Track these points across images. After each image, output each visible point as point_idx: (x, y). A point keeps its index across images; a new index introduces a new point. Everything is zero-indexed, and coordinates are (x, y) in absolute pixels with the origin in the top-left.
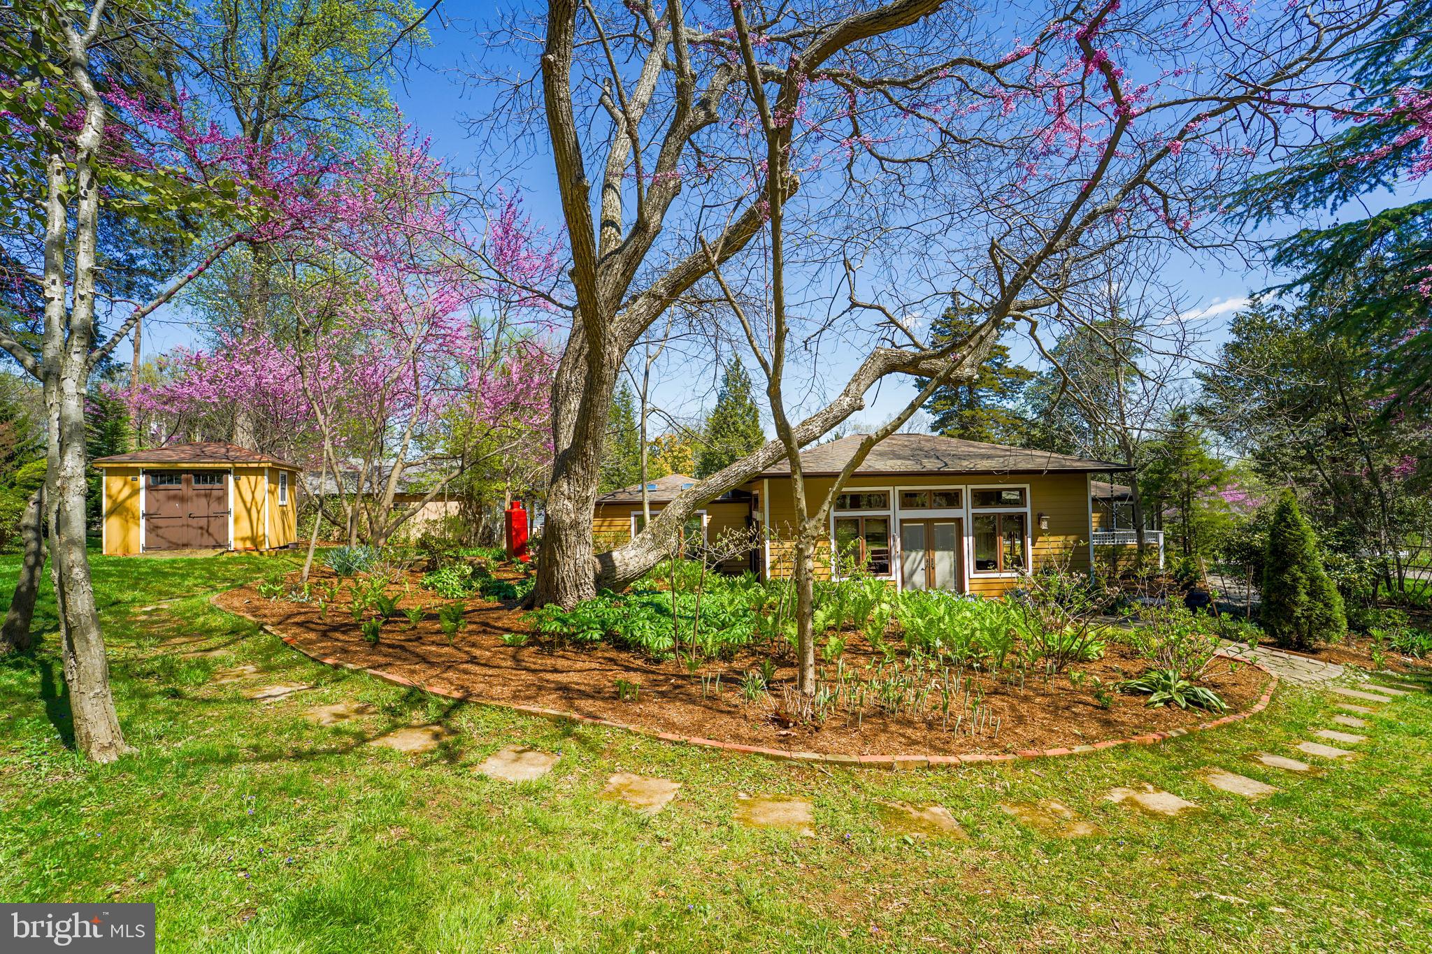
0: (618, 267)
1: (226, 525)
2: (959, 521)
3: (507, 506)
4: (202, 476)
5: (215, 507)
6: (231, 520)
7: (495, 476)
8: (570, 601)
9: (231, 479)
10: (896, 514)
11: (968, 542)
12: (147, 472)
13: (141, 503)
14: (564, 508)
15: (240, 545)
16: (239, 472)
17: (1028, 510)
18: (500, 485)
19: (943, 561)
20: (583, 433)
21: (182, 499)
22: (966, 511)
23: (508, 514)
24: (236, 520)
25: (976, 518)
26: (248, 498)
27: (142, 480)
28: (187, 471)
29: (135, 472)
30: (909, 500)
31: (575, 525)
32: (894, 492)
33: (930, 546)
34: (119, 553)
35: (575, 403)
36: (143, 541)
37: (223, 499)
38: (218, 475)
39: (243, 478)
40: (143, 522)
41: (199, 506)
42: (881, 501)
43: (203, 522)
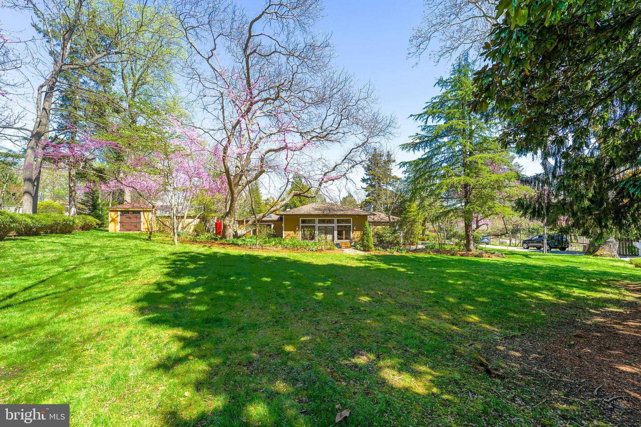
0: (238, 177)
1: (140, 225)
2: (333, 227)
3: (216, 221)
4: (134, 212)
5: (138, 220)
6: (142, 224)
7: (211, 211)
8: (228, 239)
9: (142, 213)
10: (317, 225)
11: (336, 233)
12: (120, 211)
13: (119, 219)
14: (227, 222)
15: (145, 230)
16: (144, 211)
17: (351, 224)
18: (213, 215)
19: (329, 237)
20: (230, 209)
21: (130, 218)
22: (335, 225)
23: (216, 224)
24: (144, 224)
25: (338, 226)
26: (147, 218)
27: (119, 213)
28: (131, 211)
29: (117, 211)
30: (321, 221)
31: (229, 225)
32: (317, 220)
33: (326, 234)
34: (113, 232)
35: (230, 202)
36: (119, 229)
37: (140, 218)
38: (139, 212)
39: (145, 213)
40: (119, 224)
41: (134, 220)
42: (314, 221)
43: (135, 224)
